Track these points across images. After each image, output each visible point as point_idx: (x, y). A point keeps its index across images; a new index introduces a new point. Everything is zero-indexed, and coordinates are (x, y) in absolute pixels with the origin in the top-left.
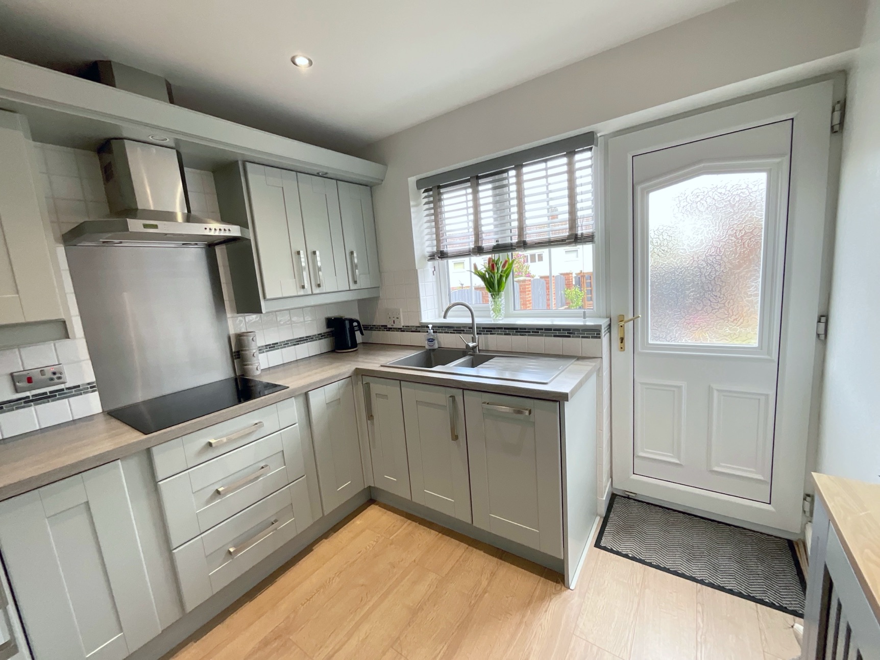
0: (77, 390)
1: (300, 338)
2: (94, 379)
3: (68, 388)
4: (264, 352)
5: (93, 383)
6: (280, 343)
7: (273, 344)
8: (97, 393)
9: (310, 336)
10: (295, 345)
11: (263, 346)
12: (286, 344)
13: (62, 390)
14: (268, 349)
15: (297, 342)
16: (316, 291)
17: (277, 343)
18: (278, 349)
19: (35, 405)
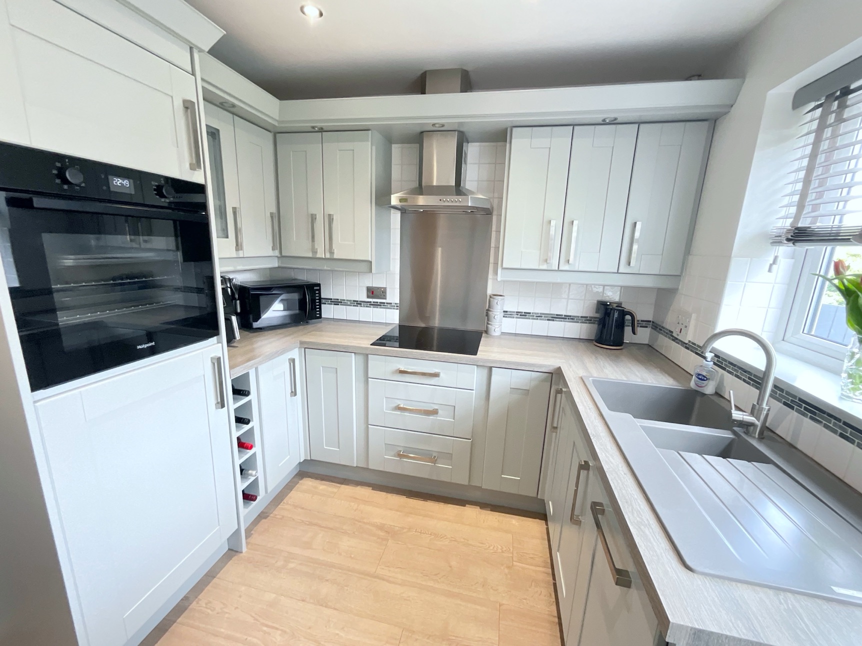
0: (389, 305)
1: (557, 315)
2: (398, 302)
3: (387, 303)
4: (514, 318)
5: (398, 304)
6: (533, 313)
7: (525, 313)
8: (398, 311)
9: (570, 316)
10: (548, 320)
11: (514, 312)
12: (539, 316)
13: (384, 303)
14: (519, 316)
15: (552, 317)
16: (566, 268)
17: (530, 313)
18: (530, 319)
19: (373, 307)
